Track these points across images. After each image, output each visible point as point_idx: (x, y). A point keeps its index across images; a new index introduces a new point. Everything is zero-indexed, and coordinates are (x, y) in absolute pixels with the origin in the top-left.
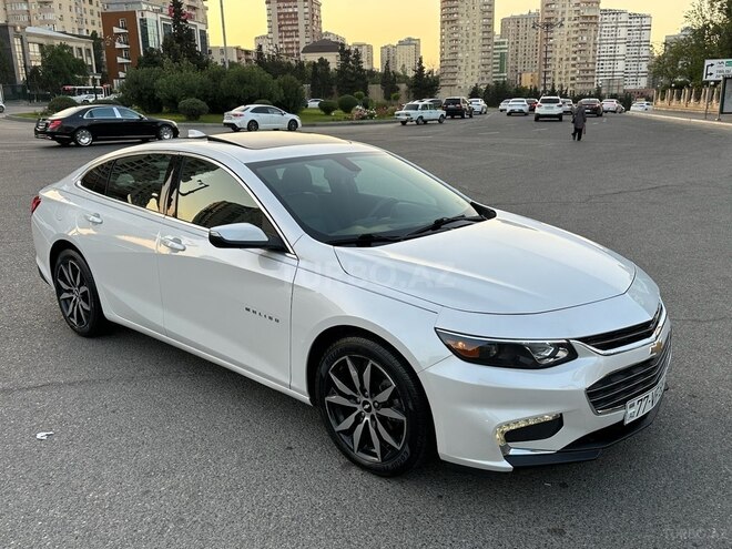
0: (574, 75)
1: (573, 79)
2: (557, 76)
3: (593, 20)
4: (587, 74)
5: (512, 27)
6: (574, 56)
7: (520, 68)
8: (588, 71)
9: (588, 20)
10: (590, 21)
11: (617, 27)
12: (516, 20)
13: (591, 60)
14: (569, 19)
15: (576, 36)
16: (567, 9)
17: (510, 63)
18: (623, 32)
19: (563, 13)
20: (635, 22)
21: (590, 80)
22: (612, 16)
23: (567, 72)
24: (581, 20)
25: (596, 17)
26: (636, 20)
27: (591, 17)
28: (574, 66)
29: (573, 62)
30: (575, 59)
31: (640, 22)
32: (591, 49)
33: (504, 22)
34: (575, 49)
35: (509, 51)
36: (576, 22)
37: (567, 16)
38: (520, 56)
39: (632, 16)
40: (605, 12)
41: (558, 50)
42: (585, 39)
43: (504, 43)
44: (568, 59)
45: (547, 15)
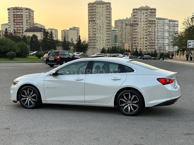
0: (146, 45)
1: (146, 46)
2: (139, 45)
3: (154, 22)
4: (152, 44)
5: (119, 24)
6: (146, 37)
7: (124, 41)
8: (152, 43)
9: (151, 22)
10: (152, 23)
11: (164, 25)
12: (121, 21)
13: (153, 39)
14: (144, 22)
15: (146, 28)
16: (142, 17)
17: (119, 39)
18: (167, 28)
19: (141, 19)
20: (171, 23)
21: (153, 47)
22: (162, 21)
23: (143, 44)
24: (148, 22)
25: (155, 21)
26: (172, 22)
27: (153, 21)
28: (146, 41)
29: (146, 39)
30: (146, 38)
31: (173, 23)
32: (153, 34)
33: (116, 22)
34: (146, 34)
35: (119, 34)
36: (146, 23)
37: (142, 20)
38: (123, 36)
39: (170, 21)
40: (159, 19)
41: (139, 34)
42: (150, 30)
43: (116, 31)
44: (143, 38)
45: (134, 19)
